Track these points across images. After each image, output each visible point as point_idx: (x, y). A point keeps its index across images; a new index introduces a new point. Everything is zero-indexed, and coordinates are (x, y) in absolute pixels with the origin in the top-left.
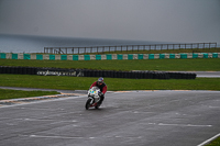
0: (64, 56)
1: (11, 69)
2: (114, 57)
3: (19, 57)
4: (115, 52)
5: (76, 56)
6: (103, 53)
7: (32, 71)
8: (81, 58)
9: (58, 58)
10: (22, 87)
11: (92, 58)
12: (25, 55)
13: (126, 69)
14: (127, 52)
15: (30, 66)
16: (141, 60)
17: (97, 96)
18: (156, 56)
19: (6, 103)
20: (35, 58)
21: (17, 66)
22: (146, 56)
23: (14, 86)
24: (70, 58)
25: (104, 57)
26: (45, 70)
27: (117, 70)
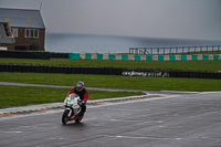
0: (150, 56)
1: (96, 69)
2: (200, 57)
3: (104, 58)
4: (201, 52)
5: (161, 56)
6: (189, 53)
7: (117, 72)
8: (166, 58)
9: (143, 58)
10: (107, 87)
11: (177, 58)
12: (110, 56)
13: (211, 69)
14: (213, 52)
15: (115, 66)
17: (76, 106)
19: (93, 104)
20: (120, 58)
21: (103, 66)
23: (100, 87)
24: (155, 58)
25: (189, 58)
27: (203, 70)
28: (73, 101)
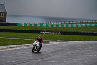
0: (52, 25)
2: (75, 26)
3: (33, 26)
5: (57, 25)
8: (60, 26)
9: (50, 26)
11: (65, 26)
12: (35, 25)
13: (79, 31)
16: (86, 27)
17: (38, 45)
18: (93, 25)
19: (27, 46)
20: (39, 26)
22: (88, 25)
24: (55, 26)
25: (70, 26)
26: (44, 31)
27: (76, 31)
28: (37, 43)
